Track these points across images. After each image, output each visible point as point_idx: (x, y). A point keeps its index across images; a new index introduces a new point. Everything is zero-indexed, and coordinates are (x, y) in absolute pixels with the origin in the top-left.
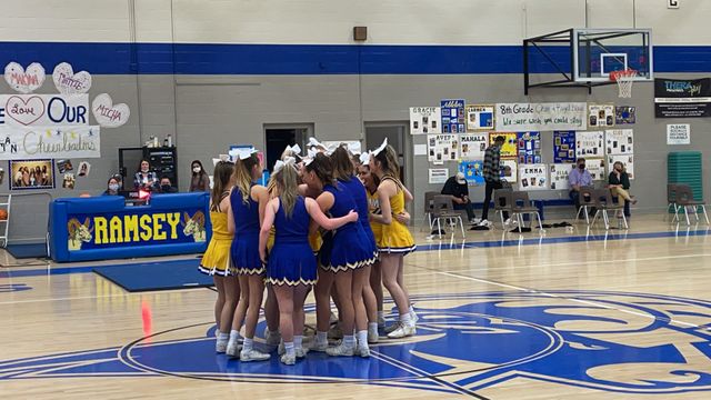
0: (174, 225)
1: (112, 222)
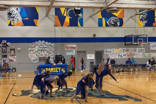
0: (59, 69)
1: (49, 69)
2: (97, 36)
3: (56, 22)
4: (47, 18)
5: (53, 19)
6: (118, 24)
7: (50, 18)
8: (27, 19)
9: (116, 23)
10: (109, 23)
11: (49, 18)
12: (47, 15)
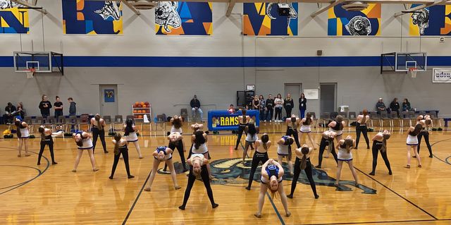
1: (226, 119)
2: (325, 54)
3: (245, 27)
4: (228, 19)
5: (240, 21)
6: (369, 29)
7: (233, 20)
8: (191, 21)
9: (364, 29)
10: (350, 28)
11: (231, 20)
12: (228, 14)
